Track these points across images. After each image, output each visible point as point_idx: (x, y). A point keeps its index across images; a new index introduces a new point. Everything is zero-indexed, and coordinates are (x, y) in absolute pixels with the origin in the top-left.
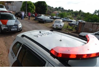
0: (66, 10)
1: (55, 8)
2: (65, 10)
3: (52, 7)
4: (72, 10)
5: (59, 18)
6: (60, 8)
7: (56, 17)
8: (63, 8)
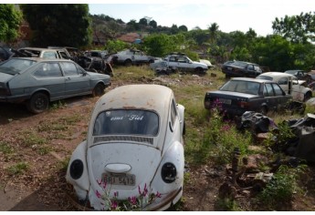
0: (165, 29)
1: (129, 24)
2: (160, 26)
3: (120, 21)
4: (184, 28)
5: (145, 58)
6: (143, 21)
7: (130, 57)
8: (153, 23)
